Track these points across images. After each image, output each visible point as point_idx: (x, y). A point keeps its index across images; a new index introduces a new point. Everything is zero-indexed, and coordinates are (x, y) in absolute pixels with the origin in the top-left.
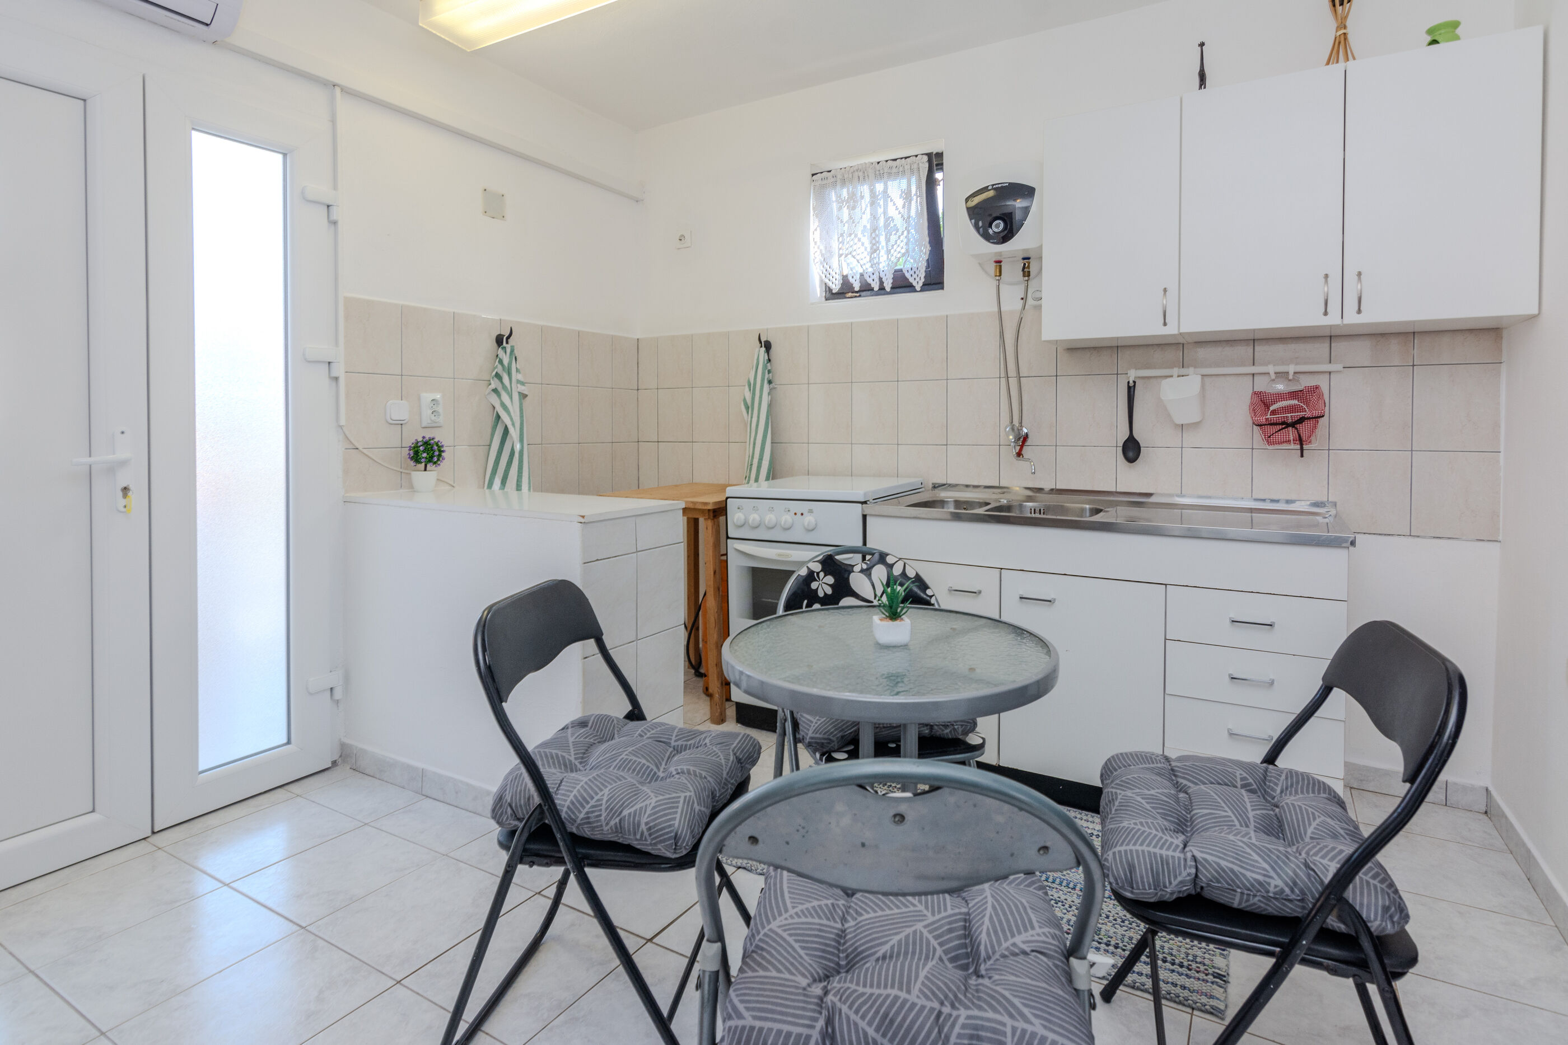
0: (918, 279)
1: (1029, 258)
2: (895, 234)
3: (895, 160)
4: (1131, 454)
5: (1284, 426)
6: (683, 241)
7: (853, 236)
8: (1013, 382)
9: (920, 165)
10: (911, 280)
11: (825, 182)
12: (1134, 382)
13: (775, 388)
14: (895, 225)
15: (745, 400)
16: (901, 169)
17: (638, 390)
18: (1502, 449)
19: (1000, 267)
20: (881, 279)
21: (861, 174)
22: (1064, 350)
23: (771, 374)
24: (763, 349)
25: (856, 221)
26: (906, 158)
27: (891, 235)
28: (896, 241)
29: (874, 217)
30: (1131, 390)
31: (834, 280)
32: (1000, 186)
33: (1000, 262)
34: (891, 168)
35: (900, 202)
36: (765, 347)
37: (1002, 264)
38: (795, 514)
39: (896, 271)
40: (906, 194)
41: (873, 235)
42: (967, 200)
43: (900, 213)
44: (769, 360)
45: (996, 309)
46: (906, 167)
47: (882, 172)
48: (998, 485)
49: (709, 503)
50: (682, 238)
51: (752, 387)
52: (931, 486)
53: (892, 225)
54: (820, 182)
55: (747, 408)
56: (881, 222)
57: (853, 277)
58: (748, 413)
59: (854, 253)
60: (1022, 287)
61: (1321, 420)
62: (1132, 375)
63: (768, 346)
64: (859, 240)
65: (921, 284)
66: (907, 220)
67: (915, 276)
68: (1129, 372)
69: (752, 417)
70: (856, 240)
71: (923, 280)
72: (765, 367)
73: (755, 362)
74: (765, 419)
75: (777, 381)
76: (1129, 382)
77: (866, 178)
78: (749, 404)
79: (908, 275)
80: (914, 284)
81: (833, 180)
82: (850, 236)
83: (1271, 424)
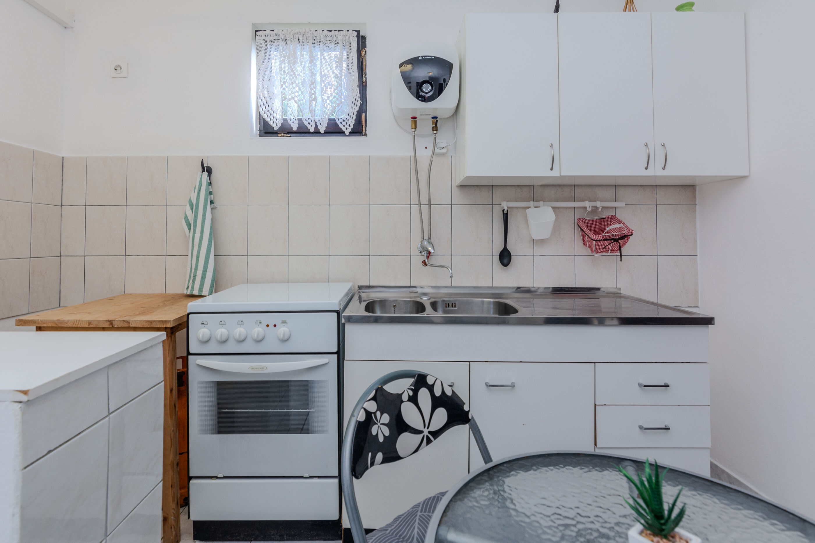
0: (347, 126)
1: (436, 118)
2: (331, 88)
3: (330, 31)
4: (505, 261)
5: (613, 241)
6: (118, 71)
7: (294, 85)
8: (425, 209)
9: (351, 38)
10: (341, 126)
11: (267, 38)
12: (507, 211)
13: (216, 208)
14: (330, 81)
15: (186, 218)
16: (335, 38)
17: (62, 206)
18: (698, 255)
19: (416, 122)
20: (316, 123)
21: (300, 37)
22: (457, 186)
23: (212, 196)
24: (205, 174)
25: (297, 74)
26: (339, 31)
27: (327, 88)
28: (331, 94)
29: (313, 73)
30: (506, 216)
31: (275, 120)
32: (428, 58)
33: (415, 118)
34: (326, 36)
35: (334, 65)
36: (207, 172)
37: (416, 120)
38: (268, 326)
39: (330, 120)
40: (338, 59)
41: (312, 87)
42: (401, 66)
43: (333, 72)
44: (210, 184)
45: (412, 154)
46: (339, 37)
47: (318, 38)
48: (409, 285)
49: (170, 321)
50: (118, 69)
51: (194, 208)
52: (357, 288)
53: (328, 81)
54: (264, 37)
55: (189, 225)
56: (318, 78)
57: (290, 120)
58: (189, 229)
59: (296, 99)
60: (432, 138)
61: (631, 237)
62: (505, 205)
63: (209, 171)
64: (300, 89)
65: (350, 130)
66: (339, 78)
67: (344, 123)
68: (502, 204)
69: (194, 233)
70: (297, 89)
71: (352, 127)
72: (207, 189)
73: (198, 184)
74: (208, 236)
75: (217, 202)
76: (503, 210)
77: (305, 41)
78: (192, 222)
79: (338, 122)
80: (344, 129)
81: (276, 37)
82: (292, 85)
83: (604, 240)
